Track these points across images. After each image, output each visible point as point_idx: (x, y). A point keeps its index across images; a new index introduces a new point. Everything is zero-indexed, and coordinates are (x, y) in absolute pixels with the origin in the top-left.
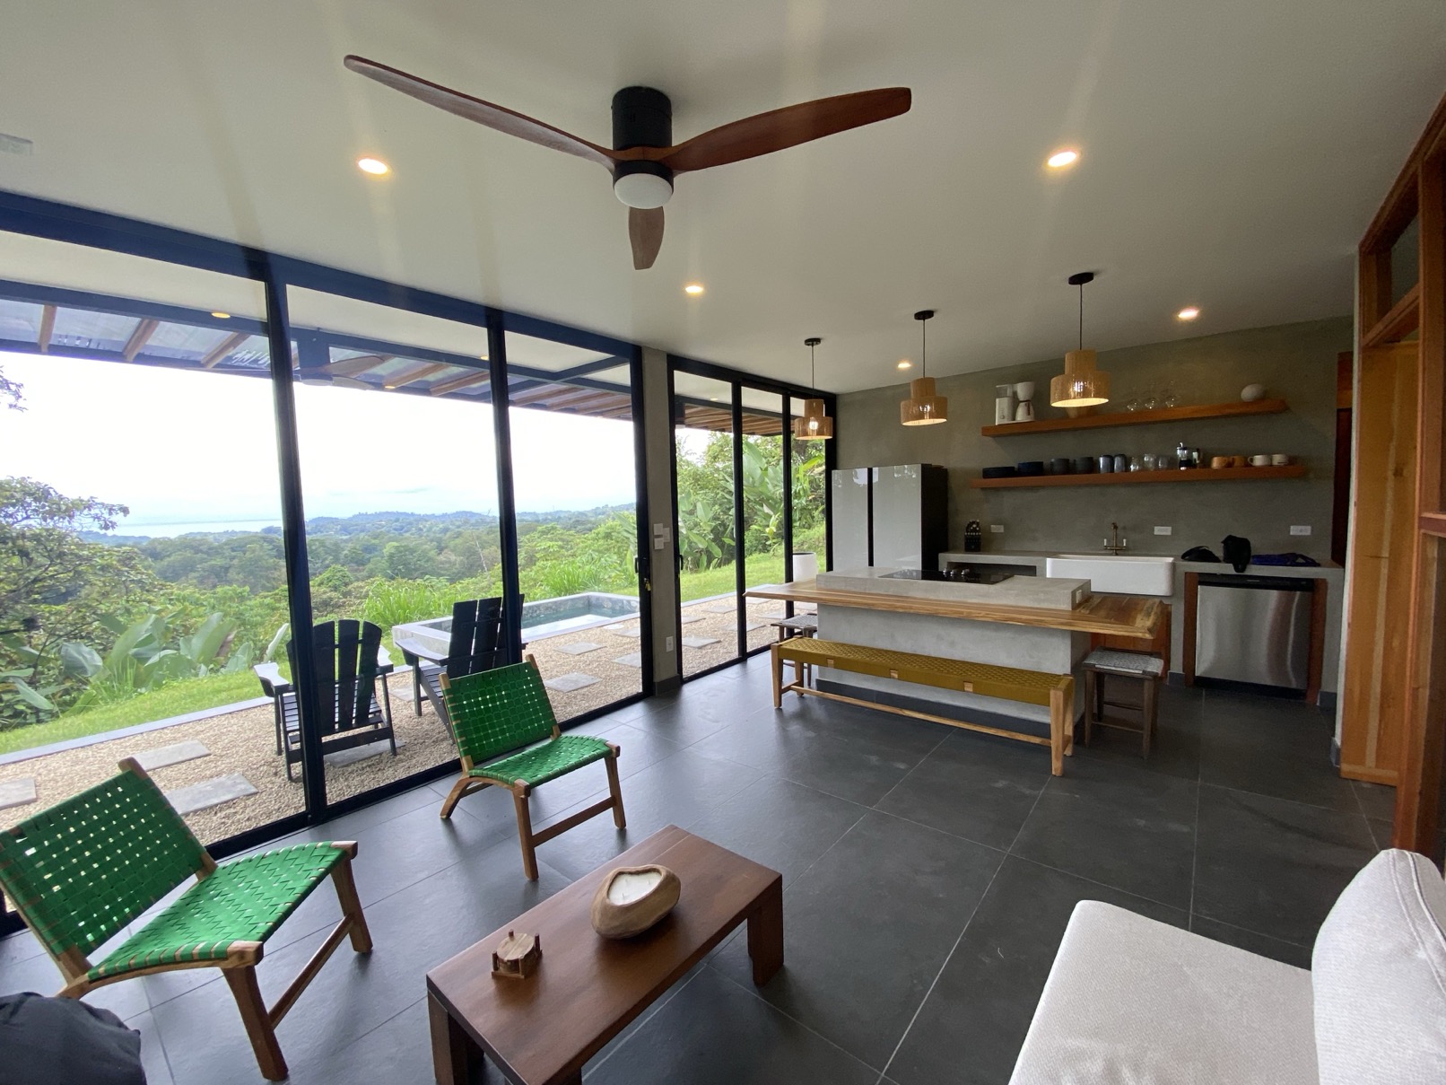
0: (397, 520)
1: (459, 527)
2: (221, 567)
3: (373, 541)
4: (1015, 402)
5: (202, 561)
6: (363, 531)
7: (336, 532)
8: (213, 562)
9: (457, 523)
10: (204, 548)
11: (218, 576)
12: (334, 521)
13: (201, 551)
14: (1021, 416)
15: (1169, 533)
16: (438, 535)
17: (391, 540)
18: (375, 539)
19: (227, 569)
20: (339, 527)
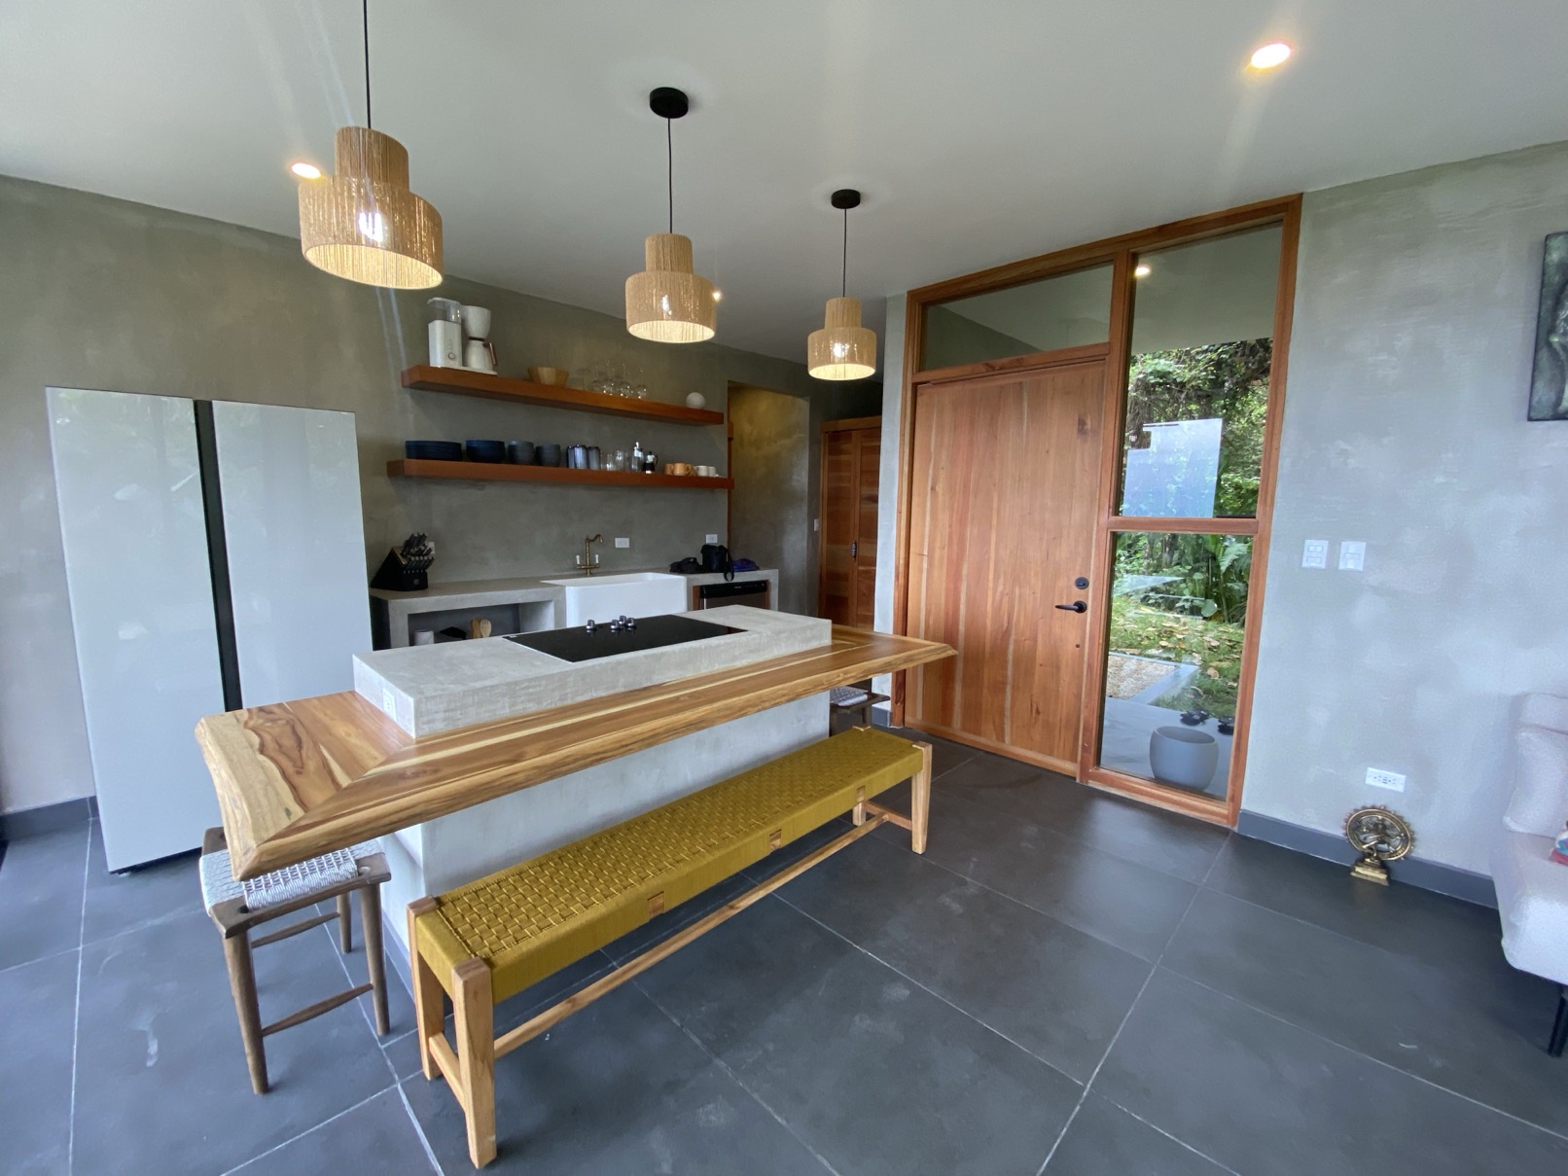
4: (466, 339)
14: (478, 361)
15: (627, 545)
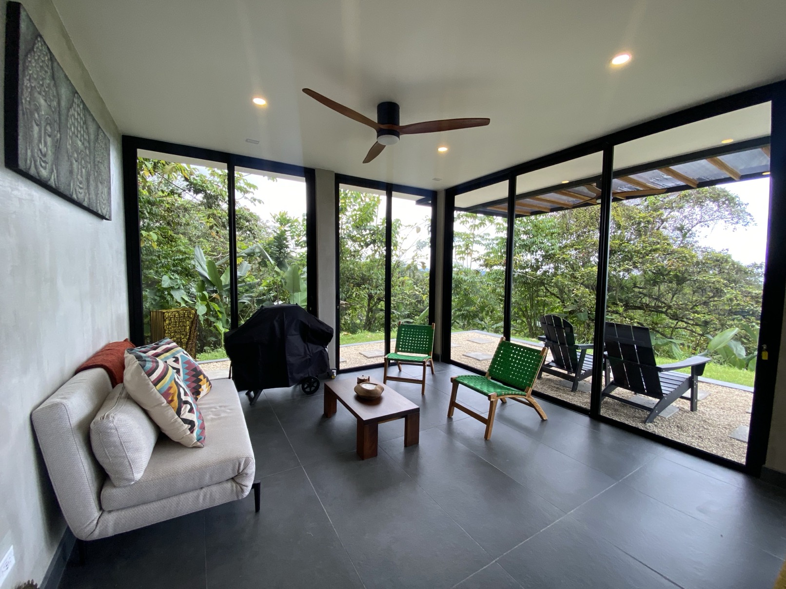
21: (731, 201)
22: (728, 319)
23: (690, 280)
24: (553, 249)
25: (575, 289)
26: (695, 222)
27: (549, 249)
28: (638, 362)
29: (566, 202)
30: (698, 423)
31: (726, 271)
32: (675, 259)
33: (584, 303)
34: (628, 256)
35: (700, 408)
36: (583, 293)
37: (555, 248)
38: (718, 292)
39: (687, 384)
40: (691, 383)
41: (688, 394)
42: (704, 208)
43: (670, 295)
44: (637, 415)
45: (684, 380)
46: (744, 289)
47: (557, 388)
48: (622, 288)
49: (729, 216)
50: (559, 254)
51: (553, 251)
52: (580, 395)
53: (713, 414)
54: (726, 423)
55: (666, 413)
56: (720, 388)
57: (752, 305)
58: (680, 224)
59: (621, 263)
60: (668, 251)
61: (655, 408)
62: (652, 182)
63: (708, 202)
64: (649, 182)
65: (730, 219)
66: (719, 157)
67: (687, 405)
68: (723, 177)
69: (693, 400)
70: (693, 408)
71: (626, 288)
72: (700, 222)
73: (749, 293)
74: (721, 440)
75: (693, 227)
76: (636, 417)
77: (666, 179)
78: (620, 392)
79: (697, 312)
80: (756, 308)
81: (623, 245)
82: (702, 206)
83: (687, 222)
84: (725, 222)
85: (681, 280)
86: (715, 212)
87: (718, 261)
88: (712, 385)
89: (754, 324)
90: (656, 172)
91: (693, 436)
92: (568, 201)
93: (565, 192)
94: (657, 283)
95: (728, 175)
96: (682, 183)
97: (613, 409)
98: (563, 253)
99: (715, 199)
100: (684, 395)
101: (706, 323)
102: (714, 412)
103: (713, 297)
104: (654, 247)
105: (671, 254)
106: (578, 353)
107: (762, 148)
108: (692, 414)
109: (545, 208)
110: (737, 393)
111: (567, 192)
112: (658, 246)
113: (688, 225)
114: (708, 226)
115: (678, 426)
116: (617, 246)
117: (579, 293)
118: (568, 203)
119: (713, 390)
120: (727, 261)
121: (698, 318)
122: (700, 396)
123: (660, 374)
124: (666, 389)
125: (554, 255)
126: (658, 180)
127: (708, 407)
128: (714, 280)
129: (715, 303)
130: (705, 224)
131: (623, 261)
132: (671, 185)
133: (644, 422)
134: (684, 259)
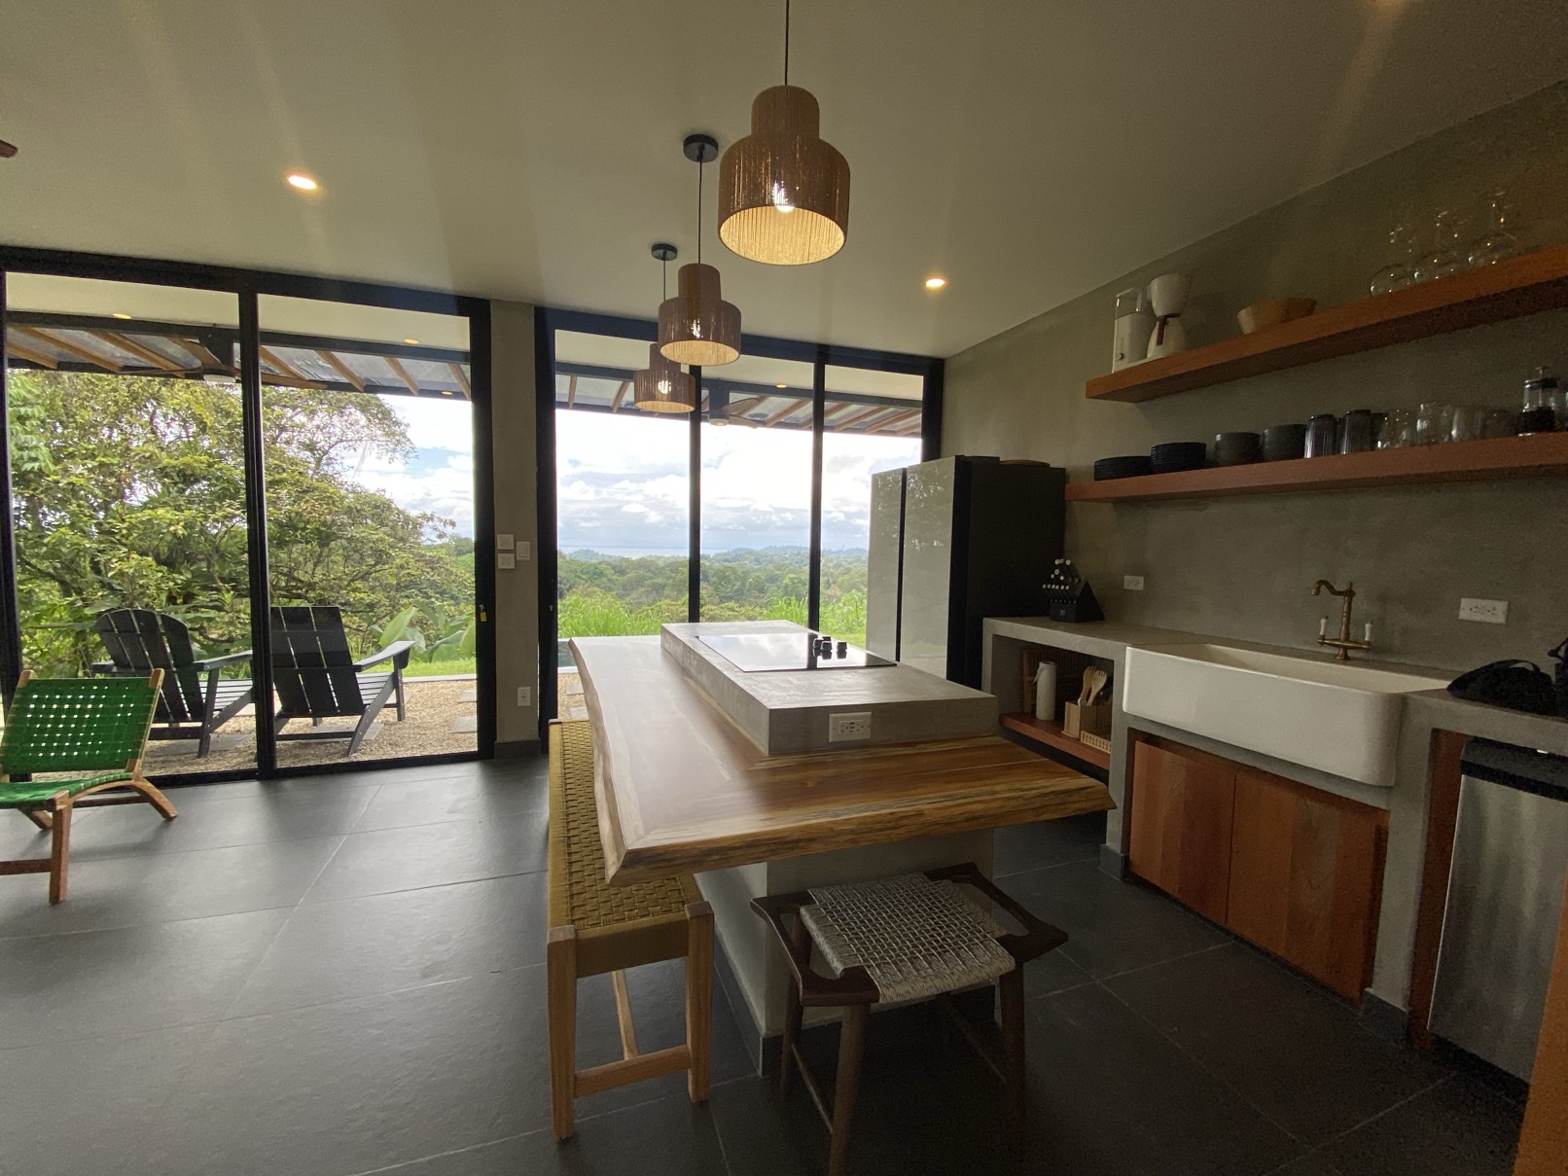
0: (798, 554)
1: (850, 563)
2: (660, 584)
3: (777, 572)
5: (650, 578)
6: (771, 562)
7: (750, 562)
8: (655, 581)
9: (849, 560)
10: (652, 568)
11: (657, 590)
12: (750, 552)
13: (650, 571)
16: (831, 570)
17: (791, 572)
18: (778, 570)
19: (663, 587)
20: (752, 558)
21: (385, 415)
22: (401, 597)
23: (341, 538)
24: (35, 460)
25: (114, 560)
26: (334, 439)
27: (22, 458)
28: (323, 666)
29: (107, 357)
30: (412, 732)
31: (391, 524)
32: (317, 500)
33: (141, 590)
34: (228, 489)
35: (408, 714)
36: (139, 568)
37: (41, 457)
38: (381, 556)
39: (390, 684)
40: (395, 682)
41: (392, 699)
42: (345, 418)
43: (310, 565)
44: (332, 751)
45: (387, 678)
46: (415, 551)
47: (163, 762)
48: (222, 556)
49: (383, 439)
50: (55, 473)
51: (36, 465)
52: (218, 757)
53: (424, 717)
54: (442, 721)
55: (371, 734)
56: (421, 685)
57: (428, 573)
58: (309, 439)
59: (217, 504)
60: (301, 486)
61: (357, 729)
62: (298, 366)
63: (353, 410)
64: (293, 364)
65: (384, 443)
66: (399, 359)
67: (391, 714)
68: (397, 385)
69: (398, 705)
70: (400, 717)
71: (229, 553)
72: (342, 441)
73: (423, 556)
74: (444, 740)
75: (330, 447)
76: (331, 754)
77: (322, 367)
78: (297, 725)
79: (355, 590)
80: (432, 576)
81: (216, 466)
82: (342, 414)
83: (321, 437)
84: (378, 446)
85: (325, 537)
86: (362, 427)
87: (377, 507)
88: (411, 685)
89: (433, 600)
90: (312, 353)
91: (412, 748)
92: (113, 355)
93: (117, 337)
94: (286, 543)
95: (406, 385)
96: (344, 380)
97: (291, 756)
98: (66, 470)
99: (364, 408)
100: (388, 702)
101: (371, 606)
102: (424, 714)
103: (374, 566)
104: (277, 477)
105: (308, 492)
106: (201, 684)
107: (449, 363)
108: (400, 725)
109: (44, 358)
110: (441, 686)
111: (120, 339)
112: (285, 475)
113: (323, 443)
114: (355, 450)
115: (390, 744)
116: (203, 466)
117: (128, 569)
118: (112, 360)
119: (415, 691)
120: (389, 508)
121: (362, 599)
122: (406, 698)
123: (358, 675)
124: (367, 697)
125: (40, 473)
126: (308, 365)
127: (416, 711)
128: (377, 537)
129: (377, 575)
130: (350, 446)
131: (221, 499)
132: (326, 377)
133: (347, 754)
134: (331, 502)
